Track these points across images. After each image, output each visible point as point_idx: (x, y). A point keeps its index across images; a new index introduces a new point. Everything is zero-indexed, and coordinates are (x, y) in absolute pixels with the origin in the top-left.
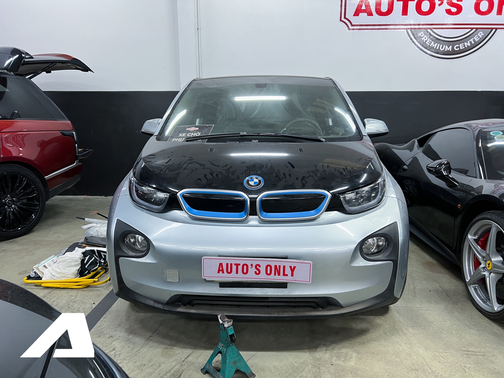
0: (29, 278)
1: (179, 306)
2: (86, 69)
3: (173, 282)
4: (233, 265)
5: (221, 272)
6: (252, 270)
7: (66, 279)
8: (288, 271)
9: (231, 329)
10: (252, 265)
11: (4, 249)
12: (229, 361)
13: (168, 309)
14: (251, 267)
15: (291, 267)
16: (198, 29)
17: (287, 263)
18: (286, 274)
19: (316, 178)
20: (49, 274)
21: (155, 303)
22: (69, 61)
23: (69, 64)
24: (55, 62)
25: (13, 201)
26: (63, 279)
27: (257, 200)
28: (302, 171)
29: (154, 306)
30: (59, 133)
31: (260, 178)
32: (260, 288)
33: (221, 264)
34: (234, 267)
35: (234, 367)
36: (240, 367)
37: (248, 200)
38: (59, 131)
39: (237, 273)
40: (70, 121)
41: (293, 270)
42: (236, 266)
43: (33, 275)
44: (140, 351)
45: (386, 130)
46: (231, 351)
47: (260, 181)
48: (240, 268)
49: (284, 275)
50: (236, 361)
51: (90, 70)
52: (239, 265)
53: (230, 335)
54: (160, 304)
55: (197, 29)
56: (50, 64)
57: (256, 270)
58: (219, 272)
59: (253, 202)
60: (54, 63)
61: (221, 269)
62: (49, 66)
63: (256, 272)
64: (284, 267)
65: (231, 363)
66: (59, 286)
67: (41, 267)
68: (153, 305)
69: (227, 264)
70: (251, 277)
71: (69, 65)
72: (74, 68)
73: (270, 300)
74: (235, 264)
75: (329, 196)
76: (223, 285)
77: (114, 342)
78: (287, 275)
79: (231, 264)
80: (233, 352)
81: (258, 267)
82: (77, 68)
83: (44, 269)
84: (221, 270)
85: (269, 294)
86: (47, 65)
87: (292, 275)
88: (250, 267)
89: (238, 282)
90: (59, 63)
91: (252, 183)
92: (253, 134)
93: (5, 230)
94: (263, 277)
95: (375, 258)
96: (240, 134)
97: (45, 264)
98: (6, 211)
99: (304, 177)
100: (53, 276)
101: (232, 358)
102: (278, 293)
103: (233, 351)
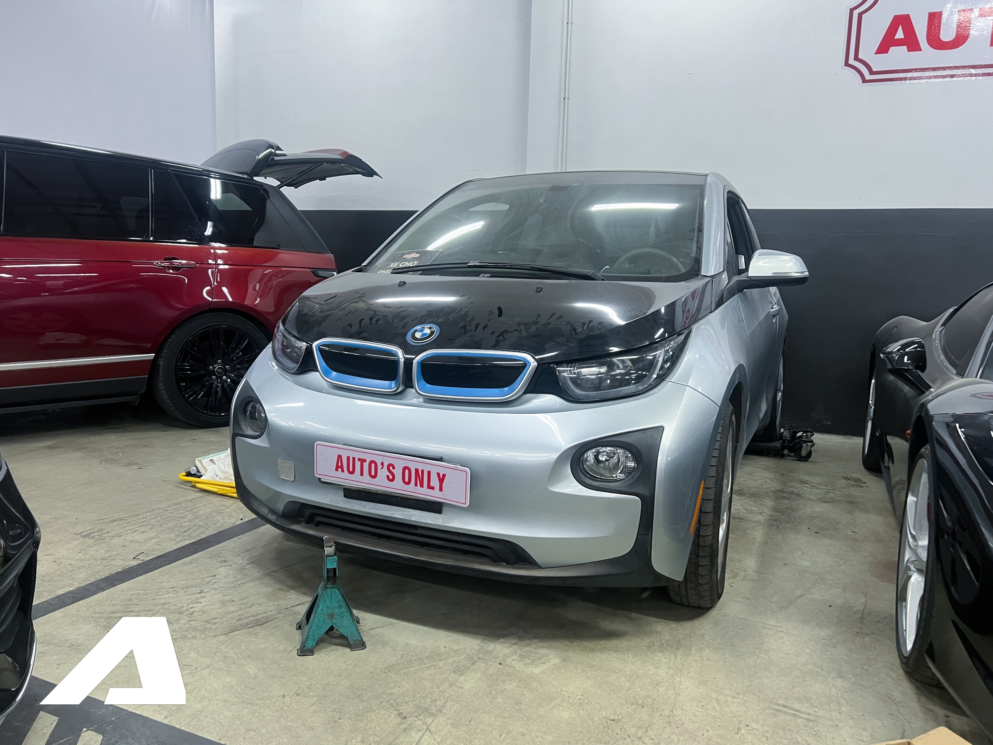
0: (189, 474)
1: (299, 523)
2: (369, 172)
3: (287, 480)
4: (357, 460)
5: (340, 469)
6: (383, 473)
7: (228, 481)
8: (435, 482)
9: (333, 561)
10: (382, 464)
11: (194, 438)
12: (322, 610)
13: (280, 524)
14: (382, 467)
15: (438, 474)
16: (564, 99)
17: (435, 468)
18: (431, 485)
19: (524, 334)
20: (212, 472)
21: (269, 513)
22: (342, 159)
23: (342, 165)
24: (320, 162)
25: (226, 371)
26: (225, 481)
27: (414, 361)
28: (509, 322)
29: (266, 517)
30: (308, 271)
31: (435, 328)
32: (402, 508)
33: (340, 457)
34: (358, 464)
35: (328, 623)
36: (339, 625)
37: (401, 360)
38: (310, 268)
39: (362, 474)
40: (332, 255)
41: (441, 479)
42: (360, 462)
43: (193, 470)
44: (244, 585)
45: (802, 272)
46: (329, 596)
47: (432, 333)
48: (366, 465)
49: (429, 487)
50: (335, 614)
51: (376, 174)
52: (365, 461)
53: (327, 569)
54: (274, 515)
55: (562, 99)
56: (312, 164)
57: (389, 474)
58: (337, 470)
59: (408, 363)
60: (318, 162)
61: (340, 464)
62: (310, 168)
63: (389, 476)
64: (429, 473)
65: (325, 614)
66: (215, 490)
67: (205, 460)
68: (265, 515)
69: (348, 458)
70: (380, 484)
71: (342, 167)
72: (352, 171)
73: (419, 531)
74: (359, 459)
75: (532, 364)
76: (351, 493)
77: (223, 568)
78: (433, 488)
79: (354, 459)
80: (333, 599)
81: (391, 468)
82: (356, 171)
83: (209, 464)
84: (340, 467)
85: (413, 519)
86: (306, 167)
87: (441, 490)
88: (379, 466)
89: (363, 490)
90: (328, 163)
91: (418, 335)
92: (487, 264)
93: (208, 412)
94: (397, 487)
95: (604, 485)
96: (468, 264)
97: (215, 458)
98: (213, 384)
99: (506, 331)
100: (215, 476)
101: (328, 607)
102: (426, 520)
103: (333, 597)
